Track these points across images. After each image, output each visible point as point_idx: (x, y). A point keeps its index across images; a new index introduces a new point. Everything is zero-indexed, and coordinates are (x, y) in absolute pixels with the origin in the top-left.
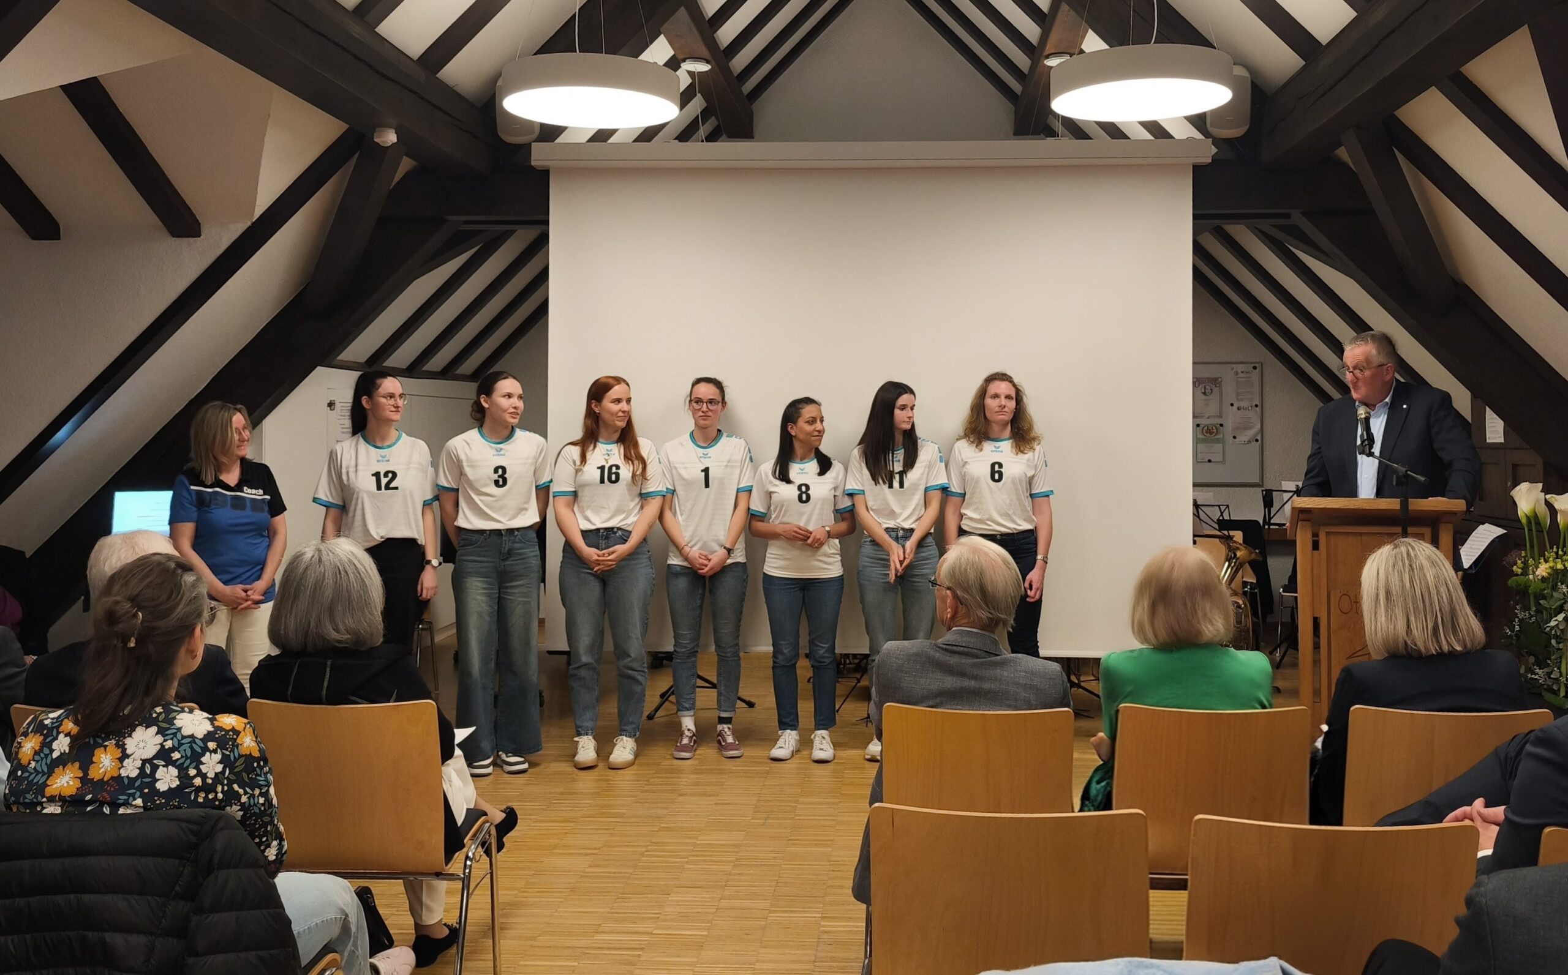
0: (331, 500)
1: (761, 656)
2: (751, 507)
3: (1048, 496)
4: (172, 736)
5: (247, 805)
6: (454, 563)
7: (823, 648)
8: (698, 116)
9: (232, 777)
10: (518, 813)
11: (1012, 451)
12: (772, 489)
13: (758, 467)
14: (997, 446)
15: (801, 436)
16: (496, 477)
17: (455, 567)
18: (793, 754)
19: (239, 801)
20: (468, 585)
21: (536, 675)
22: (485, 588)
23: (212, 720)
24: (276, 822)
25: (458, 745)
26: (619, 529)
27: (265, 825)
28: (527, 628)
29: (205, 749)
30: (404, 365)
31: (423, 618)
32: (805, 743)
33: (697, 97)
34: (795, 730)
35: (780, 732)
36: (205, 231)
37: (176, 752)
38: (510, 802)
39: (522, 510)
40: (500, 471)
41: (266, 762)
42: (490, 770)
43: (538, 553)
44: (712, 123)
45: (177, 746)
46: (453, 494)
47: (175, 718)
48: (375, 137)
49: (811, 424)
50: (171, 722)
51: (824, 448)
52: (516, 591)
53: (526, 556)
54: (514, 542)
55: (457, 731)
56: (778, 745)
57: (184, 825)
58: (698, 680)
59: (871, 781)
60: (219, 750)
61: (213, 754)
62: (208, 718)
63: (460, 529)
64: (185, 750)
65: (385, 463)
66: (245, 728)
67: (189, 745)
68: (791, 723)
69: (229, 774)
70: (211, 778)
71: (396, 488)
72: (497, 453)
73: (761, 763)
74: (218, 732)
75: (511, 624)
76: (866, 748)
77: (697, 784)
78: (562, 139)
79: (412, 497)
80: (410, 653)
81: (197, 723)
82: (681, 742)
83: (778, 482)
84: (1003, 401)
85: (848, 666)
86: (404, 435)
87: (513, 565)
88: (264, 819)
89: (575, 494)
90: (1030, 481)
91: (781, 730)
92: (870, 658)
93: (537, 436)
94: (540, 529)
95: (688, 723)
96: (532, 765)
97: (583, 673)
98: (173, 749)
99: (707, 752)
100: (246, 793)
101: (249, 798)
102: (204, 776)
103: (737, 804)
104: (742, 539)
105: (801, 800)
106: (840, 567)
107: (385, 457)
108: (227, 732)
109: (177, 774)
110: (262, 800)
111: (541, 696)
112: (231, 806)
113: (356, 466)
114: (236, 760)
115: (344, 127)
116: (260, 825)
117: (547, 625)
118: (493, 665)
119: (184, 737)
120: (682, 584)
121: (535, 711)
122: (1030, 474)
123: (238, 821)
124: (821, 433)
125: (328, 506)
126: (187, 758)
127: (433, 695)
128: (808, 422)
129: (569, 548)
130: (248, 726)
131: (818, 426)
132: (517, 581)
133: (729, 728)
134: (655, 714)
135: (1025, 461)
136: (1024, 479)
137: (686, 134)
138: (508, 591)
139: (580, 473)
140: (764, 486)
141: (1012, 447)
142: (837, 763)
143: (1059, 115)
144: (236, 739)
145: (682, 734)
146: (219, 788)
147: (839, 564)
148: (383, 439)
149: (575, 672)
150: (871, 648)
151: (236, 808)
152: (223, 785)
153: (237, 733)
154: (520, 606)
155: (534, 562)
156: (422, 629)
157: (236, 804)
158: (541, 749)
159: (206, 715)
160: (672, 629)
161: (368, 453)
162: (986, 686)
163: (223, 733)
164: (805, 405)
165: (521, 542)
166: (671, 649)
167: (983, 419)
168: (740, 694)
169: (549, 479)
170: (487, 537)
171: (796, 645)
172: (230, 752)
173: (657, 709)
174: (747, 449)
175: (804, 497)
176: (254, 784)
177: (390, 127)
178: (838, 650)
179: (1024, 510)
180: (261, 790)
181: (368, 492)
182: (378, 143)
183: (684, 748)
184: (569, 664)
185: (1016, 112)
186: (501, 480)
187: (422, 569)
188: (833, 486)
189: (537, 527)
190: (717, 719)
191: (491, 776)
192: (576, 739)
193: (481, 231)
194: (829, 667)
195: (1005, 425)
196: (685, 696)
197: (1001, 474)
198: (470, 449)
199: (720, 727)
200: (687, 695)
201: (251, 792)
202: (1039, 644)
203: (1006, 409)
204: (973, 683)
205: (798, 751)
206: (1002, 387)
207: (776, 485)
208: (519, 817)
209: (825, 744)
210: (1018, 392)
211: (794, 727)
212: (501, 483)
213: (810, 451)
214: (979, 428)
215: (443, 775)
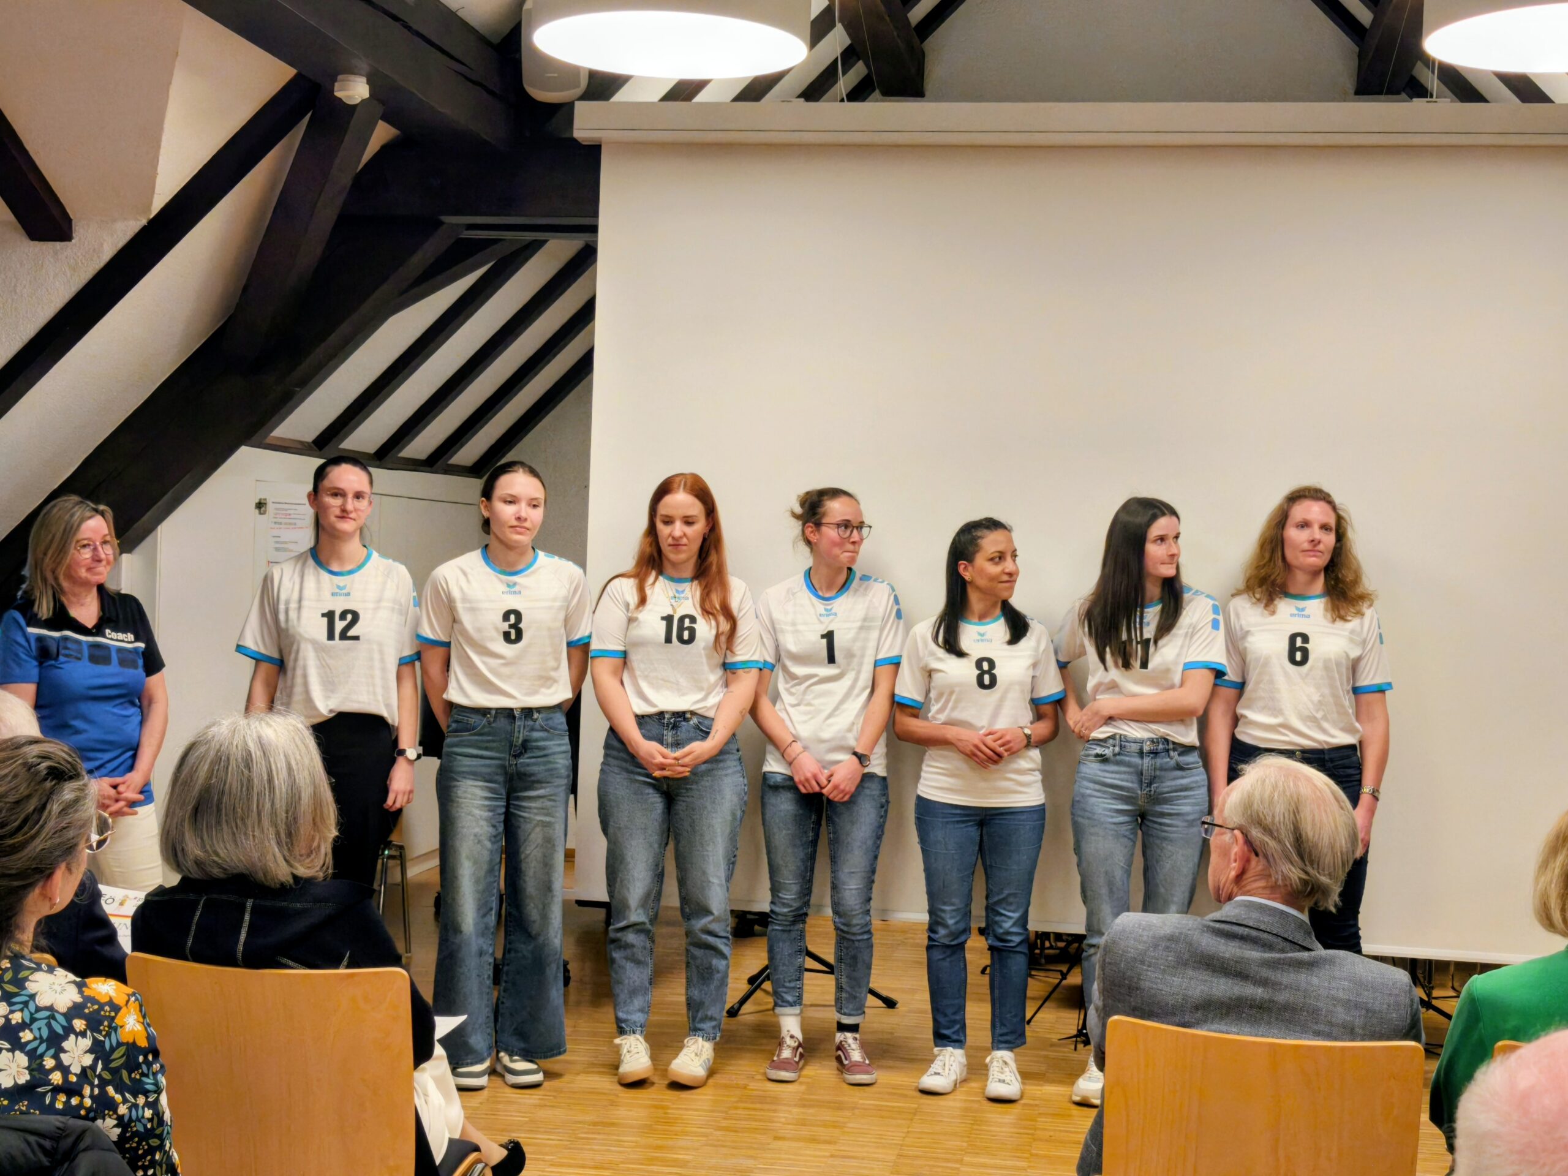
0: (263, 651)
1: (907, 929)
2: (897, 692)
3: (1382, 691)
4: (21, 1006)
5: (126, 1119)
6: (440, 757)
7: (1010, 918)
8: (837, 58)
9: (107, 1076)
10: (525, 1149)
11: (1325, 617)
12: (935, 665)
13: (912, 627)
14: (1301, 607)
15: (981, 582)
16: (505, 626)
17: (441, 765)
18: (956, 1085)
19: (115, 1112)
20: (460, 793)
21: (559, 936)
22: (487, 798)
23: (80, 986)
24: (167, 1148)
25: (439, 1041)
26: (693, 713)
27: (152, 1151)
28: (547, 865)
29: (69, 1030)
30: (371, 448)
31: (389, 839)
32: (977, 1069)
33: (836, 29)
34: (961, 1048)
35: (936, 1050)
36: (79, 231)
37: (27, 1031)
38: (513, 1131)
39: (547, 680)
40: (512, 618)
41: (156, 1054)
42: (483, 1081)
43: (569, 748)
44: (859, 70)
45: (28, 1021)
46: (441, 651)
47: (26, 979)
48: (336, 89)
49: (997, 564)
50: (20, 983)
51: (1017, 601)
52: (533, 805)
53: (550, 751)
54: (533, 729)
55: (438, 1020)
56: (932, 1070)
57: (32, 1139)
58: (807, 958)
59: (1082, 1138)
60: (88, 1033)
61: (79, 1038)
62: (74, 982)
63: (451, 706)
64: (39, 1029)
65: (343, 598)
66: (128, 1002)
67: (46, 1021)
68: (955, 1037)
69: (102, 1070)
70: (76, 1075)
71: (356, 638)
72: (508, 589)
73: (905, 1096)
74: (89, 1005)
75: (523, 856)
76: (1073, 1083)
77: (803, 1123)
78: (622, 96)
79: (381, 652)
80: (371, 893)
81: (59, 989)
82: (779, 1056)
83: (941, 653)
84: (1318, 534)
85: (1047, 951)
86: (375, 555)
87: (528, 765)
88: (150, 1141)
89: (625, 655)
90: (1355, 666)
91: (936, 1046)
92: (1085, 942)
93: (571, 563)
94: (572, 711)
95: (791, 1025)
96: (549, 1075)
97: (631, 937)
98: (23, 1026)
99: (821, 1072)
100: (125, 1101)
101: (130, 1109)
102: (65, 1070)
103: (863, 1158)
104: (882, 741)
105: (967, 1159)
106: (1041, 791)
107: (344, 587)
108: (102, 1006)
109: (26, 1064)
110: (148, 1113)
111: (566, 971)
112: (104, 1120)
113: (300, 600)
114: (113, 1050)
115: (289, 72)
116: (144, 1150)
117: (577, 859)
118: (493, 918)
119: (38, 1009)
120: (784, 806)
121: (556, 993)
122: (1355, 653)
123: (114, 1142)
124: (1012, 576)
125: (258, 659)
126: (42, 1041)
127: (404, 960)
128: (992, 559)
129: (615, 741)
130: (133, 999)
131: (1008, 565)
132: (536, 789)
133: (855, 1039)
134: (739, 1009)
135: (1347, 633)
136: (1344, 661)
137: (815, 91)
138: (524, 804)
139: (635, 624)
140: (919, 659)
141: (1326, 610)
142: (1025, 1105)
143: (1434, 62)
144: (113, 1019)
145: (780, 1044)
146: (87, 1090)
147: (1040, 785)
148: (340, 559)
149: (619, 935)
150: (1089, 927)
151: (110, 1122)
152: (92, 1086)
153: (116, 1008)
154: (538, 829)
155: (561, 761)
156: (390, 857)
157: (110, 1117)
158: (565, 1051)
159: (71, 977)
160: (768, 876)
161: (318, 582)
162: (1282, 997)
163: (96, 1007)
164: (986, 532)
165: (543, 729)
166: (764, 906)
167: (1280, 562)
168: (872, 985)
169: (587, 634)
170: (492, 720)
171: (967, 914)
172: (105, 1037)
173: (743, 1001)
174: (892, 597)
175: (987, 679)
176: (137, 1089)
177: (361, 75)
178: (1033, 926)
179: (1342, 711)
180: (147, 1097)
181: (314, 643)
182: (340, 99)
183: (784, 1065)
184: (608, 922)
185: (1360, 56)
186: (513, 631)
187: (392, 762)
188: (1030, 661)
189: (566, 708)
190: (835, 1025)
191: (485, 1092)
192: (617, 1041)
193: (495, 241)
194: (1018, 949)
195: (1315, 574)
196: (787, 984)
197: (1305, 653)
198: (468, 581)
199: (839, 1037)
200: (790, 982)
201: (133, 1101)
202: (1361, 933)
203: (1321, 547)
204: (1259, 992)
205: (964, 1081)
206: (1315, 511)
207: (940, 660)
208: (527, 1155)
209: (1008, 1073)
210: (1339, 519)
211: (958, 1041)
212: (513, 637)
213: (994, 605)
214: (1272, 577)
215: (416, 1085)
